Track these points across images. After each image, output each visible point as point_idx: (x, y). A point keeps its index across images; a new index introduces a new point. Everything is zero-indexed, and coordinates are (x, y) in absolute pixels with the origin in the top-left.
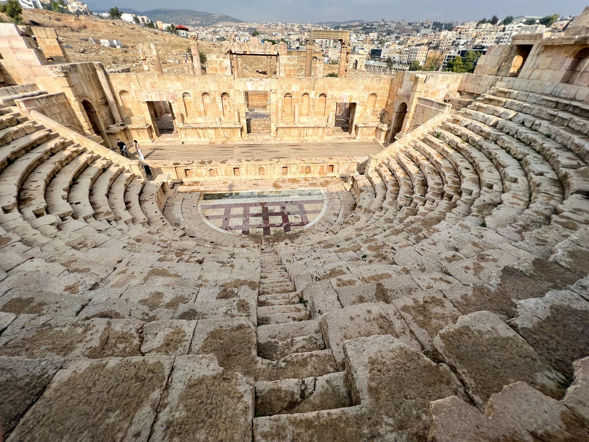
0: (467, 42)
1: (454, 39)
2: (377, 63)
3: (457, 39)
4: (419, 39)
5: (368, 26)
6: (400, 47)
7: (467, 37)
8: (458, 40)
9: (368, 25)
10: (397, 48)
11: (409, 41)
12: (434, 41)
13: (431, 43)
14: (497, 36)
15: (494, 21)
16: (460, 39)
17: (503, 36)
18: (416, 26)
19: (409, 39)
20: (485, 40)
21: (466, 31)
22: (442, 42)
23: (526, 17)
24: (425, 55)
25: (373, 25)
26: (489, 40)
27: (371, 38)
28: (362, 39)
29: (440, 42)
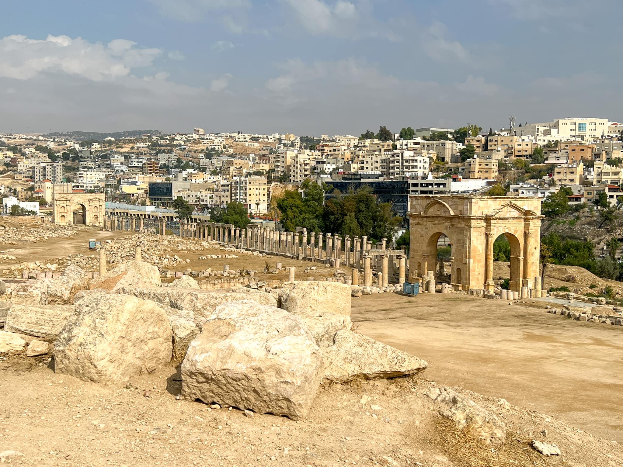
0: (337, 168)
1: (313, 163)
2: (160, 212)
3: (318, 163)
4: (251, 163)
5: (163, 141)
6: (215, 178)
7: (334, 161)
8: (320, 166)
9: (162, 138)
10: (210, 181)
11: (232, 168)
12: (278, 167)
13: (273, 171)
14: (383, 158)
15: (384, 135)
16: (324, 163)
17: (392, 159)
18: (267, 143)
19: (231, 163)
20: (365, 165)
21: (334, 150)
22: (292, 168)
23: (432, 129)
24: (266, 192)
25: (173, 139)
26: (372, 164)
27: (162, 162)
28: (140, 165)
29: (289, 170)
